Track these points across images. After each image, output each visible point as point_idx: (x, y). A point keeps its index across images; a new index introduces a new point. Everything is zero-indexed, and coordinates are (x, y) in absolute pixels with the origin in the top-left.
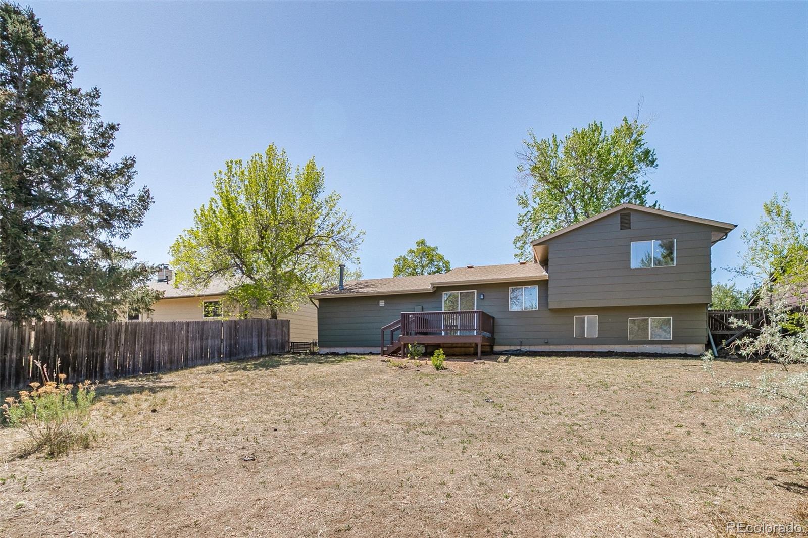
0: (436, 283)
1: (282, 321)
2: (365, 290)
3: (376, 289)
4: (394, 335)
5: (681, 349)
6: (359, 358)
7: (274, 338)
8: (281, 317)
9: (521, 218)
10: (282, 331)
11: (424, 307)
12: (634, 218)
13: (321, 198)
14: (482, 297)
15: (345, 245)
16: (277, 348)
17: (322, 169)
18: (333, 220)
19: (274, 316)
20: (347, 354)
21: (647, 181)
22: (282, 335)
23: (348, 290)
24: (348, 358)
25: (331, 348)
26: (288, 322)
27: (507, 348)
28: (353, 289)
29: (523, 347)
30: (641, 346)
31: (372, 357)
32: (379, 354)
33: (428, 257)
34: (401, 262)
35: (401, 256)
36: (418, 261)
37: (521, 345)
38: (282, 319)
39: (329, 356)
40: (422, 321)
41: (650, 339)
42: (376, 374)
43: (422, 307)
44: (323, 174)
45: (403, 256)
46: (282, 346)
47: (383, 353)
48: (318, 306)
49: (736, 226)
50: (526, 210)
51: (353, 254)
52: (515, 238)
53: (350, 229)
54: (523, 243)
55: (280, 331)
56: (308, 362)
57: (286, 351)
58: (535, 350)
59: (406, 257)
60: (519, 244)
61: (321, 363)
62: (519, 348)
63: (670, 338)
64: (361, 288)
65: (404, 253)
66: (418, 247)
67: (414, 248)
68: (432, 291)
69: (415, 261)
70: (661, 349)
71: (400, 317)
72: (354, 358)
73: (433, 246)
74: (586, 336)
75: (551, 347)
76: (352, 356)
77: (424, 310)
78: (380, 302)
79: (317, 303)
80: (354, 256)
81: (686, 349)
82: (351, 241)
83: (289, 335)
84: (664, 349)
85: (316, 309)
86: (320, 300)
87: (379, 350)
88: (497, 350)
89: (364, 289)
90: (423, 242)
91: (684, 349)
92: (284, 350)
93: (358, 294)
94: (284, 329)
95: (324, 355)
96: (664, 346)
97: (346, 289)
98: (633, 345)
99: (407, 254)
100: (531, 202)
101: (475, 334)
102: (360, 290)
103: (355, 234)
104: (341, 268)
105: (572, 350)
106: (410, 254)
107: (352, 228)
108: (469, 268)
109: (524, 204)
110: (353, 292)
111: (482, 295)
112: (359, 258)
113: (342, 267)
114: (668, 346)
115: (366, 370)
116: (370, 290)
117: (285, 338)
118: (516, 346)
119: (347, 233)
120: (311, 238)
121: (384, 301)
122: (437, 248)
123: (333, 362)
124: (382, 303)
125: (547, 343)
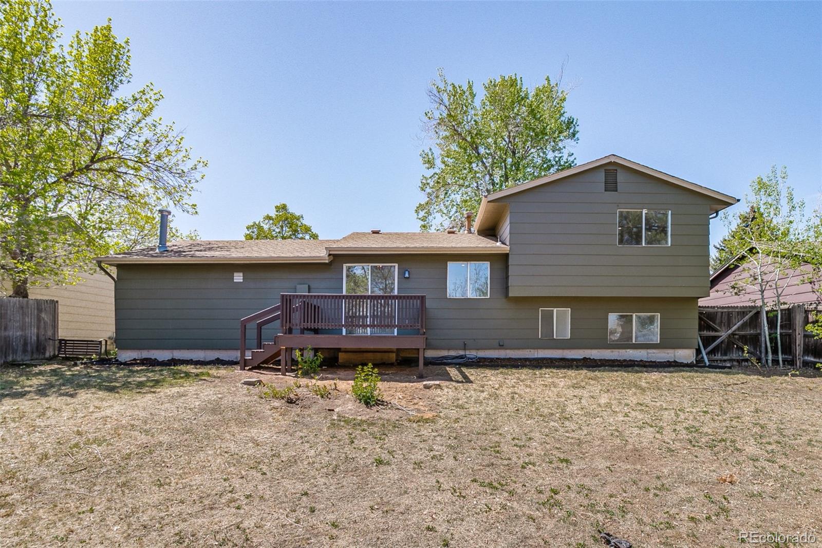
0: (334, 249)
1: (38, 302)
2: (209, 254)
3: (228, 253)
4: (262, 330)
5: (670, 355)
6: (197, 375)
7: (19, 333)
8: (36, 293)
9: (424, 181)
10: (39, 319)
11: (312, 286)
12: (621, 177)
13: (123, 93)
14: (407, 275)
15: (172, 181)
16: (25, 351)
17: (127, 42)
18: (147, 134)
19: (21, 291)
20: (174, 362)
21: (573, 154)
22: (38, 328)
23: (176, 252)
24: (175, 375)
25: (142, 351)
26: (54, 304)
27: (444, 353)
28: (185, 252)
29: (468, 353)
30: (624, 351)
31: (223, 372)
32: (236, 363)
33: (291, 227)
34: (255, 230)
35: (255, 223)
36: (278, 230)
37: (465, 349)
38: (39, 297)
39: (136, 368)
40: (312, 309)
41: (634, 342)
42: (241, 422)
43: (309, 286)
44: (128, 51)
45: (257, 223)
46: (37, 347)
47: (244, 364)
48: (115, 276)
49: (739, 200)
50: (432, 171)
51: (186, 197)
52: (418, 206)
53: (180, 156)
54: (426, 213)
55: (34, 321)
56: (81, 386)
57: (47, 355)
58: (485, 356)
59: (262, 225)
60: (422, 214)
61: (111, 389)
62: (461, 353)
63: (657, 340)
64: (201, 251)
65: (259, 219)
66: (277, 213)
67: (273, 214)
68: (327, 262)
69: (274, 231)
70: (646, 354)
71: (280, 300)
72: (188, 375)
73: (297, 214)
74: (555, 337)
75: (508, 351)
76: (184, 368)
77: (312, 290)
78: (236, 274)
79: (114, 271)
80: (186, 200)
81: (675, 356)
82: (182, 174)
83: (55, 326)
84: (650, 355)
85: (113, 282)
86: (120, 267)
87: (235, 355)
88: (429, 356)
89: (206, 253)
90: (284, 207)
91: (673, 355)
92: (44, 353)
93: (194, 259)
94: (43, 315)
95: (125, 364)
96: (649, 351)
97: (172, 251)
98: (614, 350)
99: (262, 220)
100: (438, 162)
101: (396, 334)
102: (198, 254)
103: (190, 164)
104: (162, 215)
105: (536, 356)
106: (267, 221)
107: (183, 153)
108: (374, 232)
109: (430, 163)
110: (185, 256)
111: (407, 273)
112: (196, 205)
113: (164, 215)
114: (654, 351)
115: (216, 409)
116: (218, 255)
117: (46, 331)
118: (457, 349)
119: (174, 160)
120: (101, 160)
121: (241, 274)
122: (302, 217)
123: (140, 385)
124: (238, 277)
125: (501, 346)
